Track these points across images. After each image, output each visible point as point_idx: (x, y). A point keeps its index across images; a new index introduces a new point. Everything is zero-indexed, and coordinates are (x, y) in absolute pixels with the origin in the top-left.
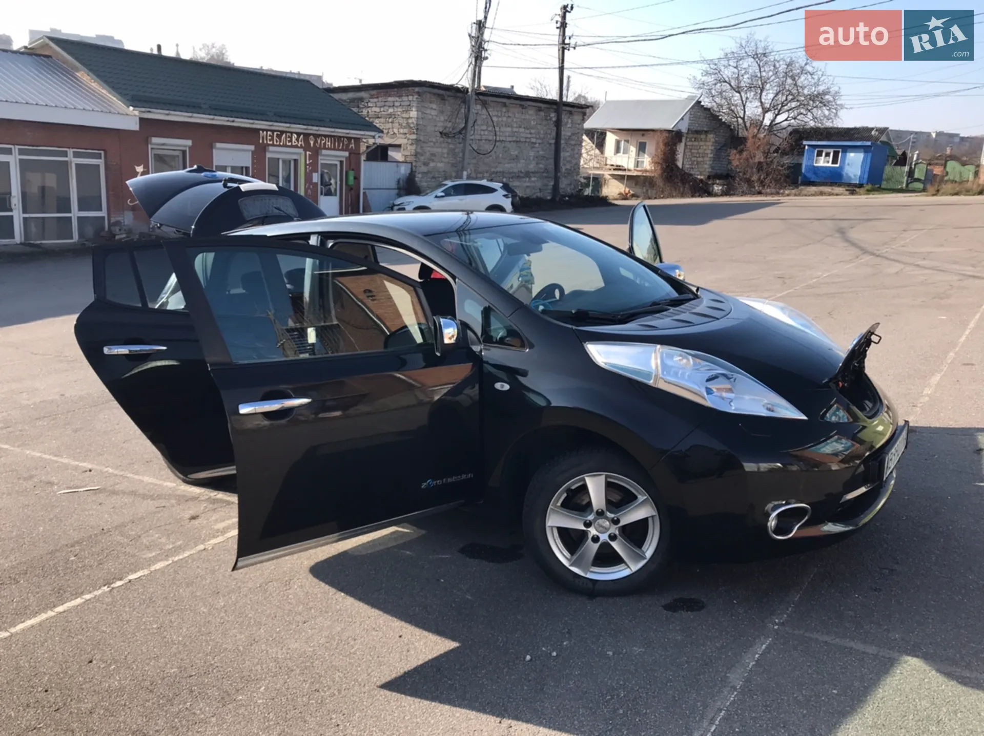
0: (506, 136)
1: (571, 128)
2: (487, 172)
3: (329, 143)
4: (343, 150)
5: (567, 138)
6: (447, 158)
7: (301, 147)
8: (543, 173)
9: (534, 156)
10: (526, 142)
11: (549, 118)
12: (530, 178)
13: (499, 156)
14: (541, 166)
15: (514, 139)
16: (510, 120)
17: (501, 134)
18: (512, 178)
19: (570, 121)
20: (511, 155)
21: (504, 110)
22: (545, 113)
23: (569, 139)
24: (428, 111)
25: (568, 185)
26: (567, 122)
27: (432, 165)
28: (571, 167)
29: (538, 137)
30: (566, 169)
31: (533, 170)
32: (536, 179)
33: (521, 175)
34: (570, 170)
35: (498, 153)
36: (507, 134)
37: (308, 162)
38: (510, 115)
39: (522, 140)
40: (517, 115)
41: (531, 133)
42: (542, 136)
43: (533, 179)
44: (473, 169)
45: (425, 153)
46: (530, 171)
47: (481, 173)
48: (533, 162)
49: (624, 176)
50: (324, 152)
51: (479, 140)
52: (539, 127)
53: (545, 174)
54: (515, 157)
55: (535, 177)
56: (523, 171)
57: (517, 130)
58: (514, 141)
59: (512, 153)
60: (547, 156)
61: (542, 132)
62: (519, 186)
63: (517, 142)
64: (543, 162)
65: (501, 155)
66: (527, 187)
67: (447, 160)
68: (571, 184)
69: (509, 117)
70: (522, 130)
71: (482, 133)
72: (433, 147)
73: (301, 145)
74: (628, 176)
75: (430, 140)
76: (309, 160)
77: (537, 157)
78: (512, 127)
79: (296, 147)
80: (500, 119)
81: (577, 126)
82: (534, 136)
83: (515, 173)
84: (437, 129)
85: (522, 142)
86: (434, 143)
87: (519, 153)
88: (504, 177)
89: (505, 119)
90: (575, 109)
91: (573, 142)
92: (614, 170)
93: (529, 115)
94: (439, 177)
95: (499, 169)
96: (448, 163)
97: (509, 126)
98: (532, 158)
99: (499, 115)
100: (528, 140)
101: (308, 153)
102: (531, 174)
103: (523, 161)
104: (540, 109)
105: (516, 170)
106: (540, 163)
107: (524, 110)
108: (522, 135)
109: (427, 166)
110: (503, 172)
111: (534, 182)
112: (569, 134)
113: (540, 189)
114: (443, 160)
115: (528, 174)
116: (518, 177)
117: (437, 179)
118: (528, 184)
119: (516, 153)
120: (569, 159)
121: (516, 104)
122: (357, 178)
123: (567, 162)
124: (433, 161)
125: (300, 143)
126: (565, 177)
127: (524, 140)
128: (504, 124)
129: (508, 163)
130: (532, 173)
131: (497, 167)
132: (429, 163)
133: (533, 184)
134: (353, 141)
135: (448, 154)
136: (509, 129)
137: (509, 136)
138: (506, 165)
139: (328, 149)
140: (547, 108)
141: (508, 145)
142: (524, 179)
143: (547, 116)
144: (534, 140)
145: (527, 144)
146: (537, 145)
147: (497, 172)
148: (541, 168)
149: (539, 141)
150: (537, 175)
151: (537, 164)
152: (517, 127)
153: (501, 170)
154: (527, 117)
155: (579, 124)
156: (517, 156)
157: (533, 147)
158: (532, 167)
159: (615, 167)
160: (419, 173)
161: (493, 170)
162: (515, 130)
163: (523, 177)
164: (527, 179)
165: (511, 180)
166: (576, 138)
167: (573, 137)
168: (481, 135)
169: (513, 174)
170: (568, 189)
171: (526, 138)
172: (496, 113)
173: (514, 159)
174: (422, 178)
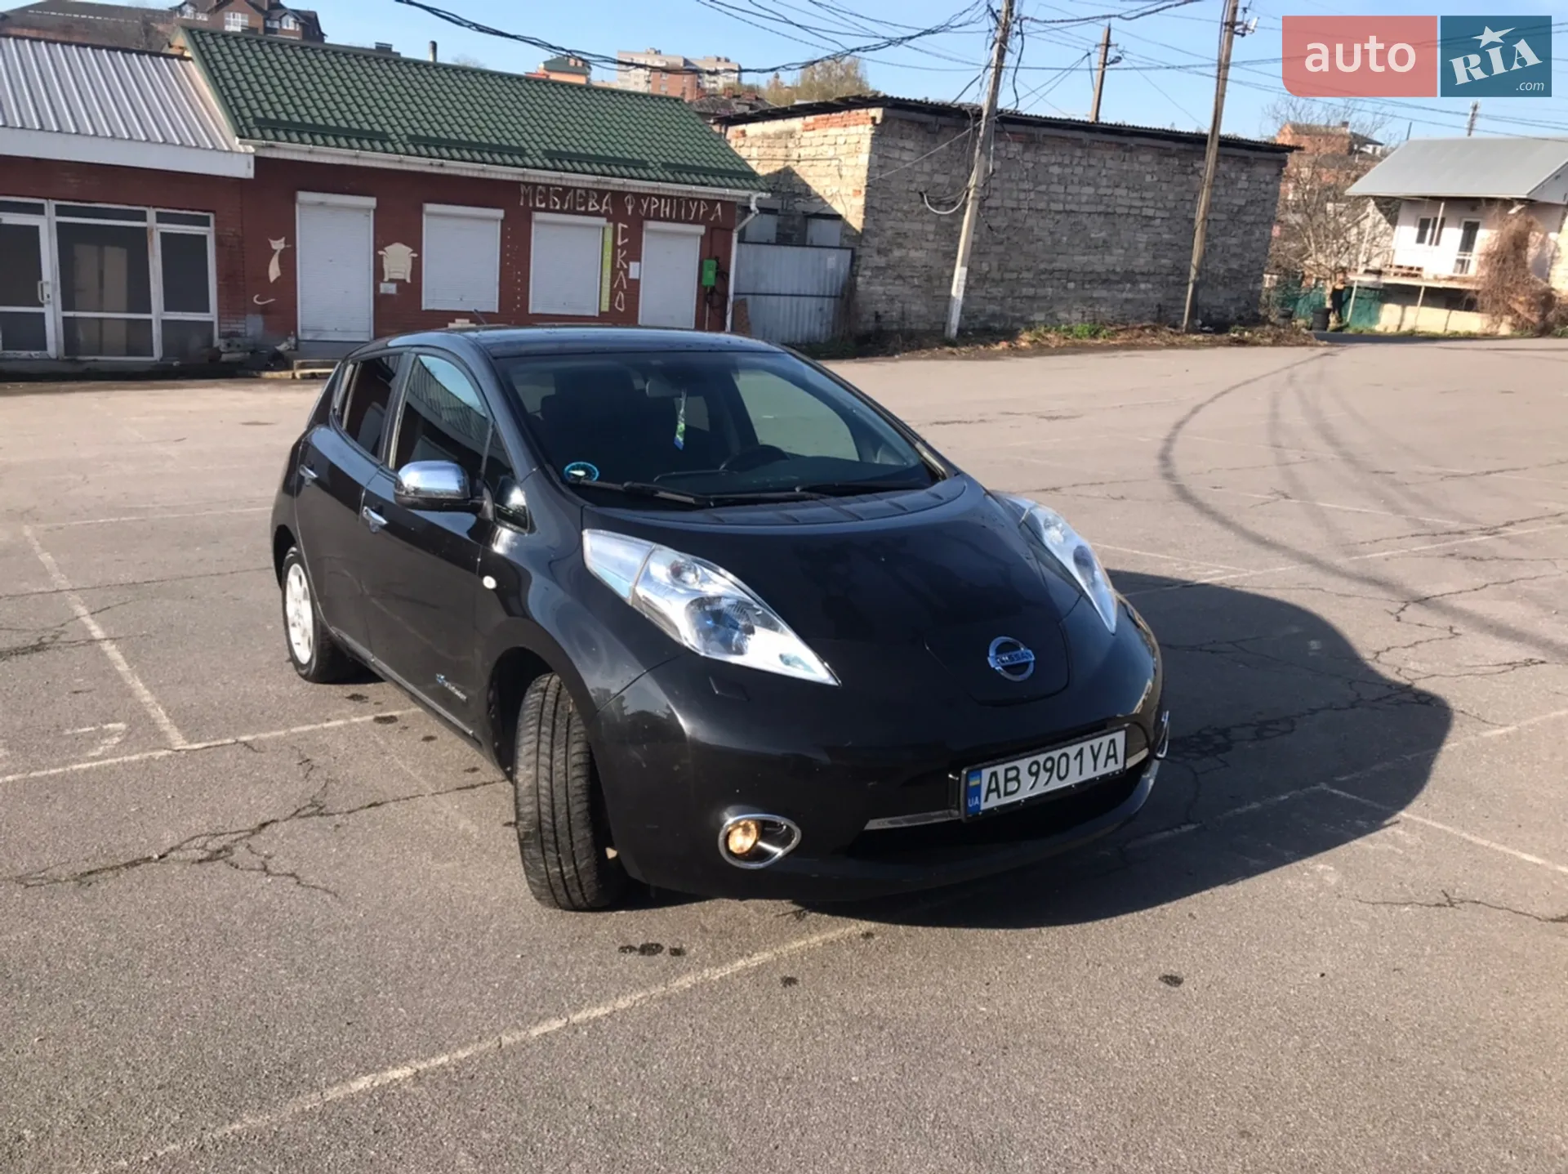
0: (1079, 203)
1: (1246, 190)
2: (1028, 270)
3: (668, 210)
4: (695, 222)
5: (1236, 209)
6: (933, 241)
7: (606, 215)
8: (1168, 275)
9: (1148, 243)
10: (1128, 215)
11: (1190, 170)
12: (1134, 283)
13: (1059, 241)
14: (1164, 261)
15: (1101, 208)
16: (1091, 173)
17: (1070, 198)
18: (1090, 282)
19: (1244, 177)
20: (1091, 239)
21: (1078, 153)
22: (1180, 159)
23: (1239, 212)
24: (896, 154)
25: (1232, 300)
26: (1238, 179)
27: (897, 253)
28: (1241, 266)
29: (1160, 205)
30: (1230, 270)
31: (1145, 270)
32: (1150, 286)
33: (1113, 277)
34: (1239, 272)
35: (1057, 236)
36: (1084, 199)
37: (620, 243)
38: (1093, 162)
39: (1119, 210)
40: (1109, 163)
41: (1142, 199)
42: (1170, 205)
43: (1143, 286)
44: (995, 264)
45: (883, 230)
46: (1137, 270)
47: (1012, 271)
48: (1145, 254)
49: (1420, 288)
50: (651, 225)
51: (1013, 209)
52: (1165, 186)
53: (1171, 278)
54: (1100, 243)
55: (1147, 282)
56: (1118, 269)
57: (1109, 191)
58: (1100, 214)
59: (1093, 235)
60: (1181, 243)
61: (1171, 197)
62: (1105, 300)
63: (1107, 214)
64: (1170, 254)
65: (1065, 239)
66: (1127, 301)
67: (934, 246)
68: (1239, 299)
69: (1090, 166)
70: (1121, 192)
71: (1022, 196)
72: (902, 220)
73: (607, 211)
74: (1427, 288)
75: (895, 207)
76: (622, 239)
77: (1155, 244)
78: (1097, 187)
79: (597, 214)
80: (1068, 171)
81: (1263, 186)
82: (1151, 204)
83: (1098, 273)
84: (913, 187)
85: (1120, 215)
86: (906, 213)
87: (1110, 235)
88: (1069, 281)
89: (1079, 170)
90: (1258, 154)
91: (1249, 219)
92: (1404, 275)
93: (1141, 164)
94: (912, 277)
95: (1057, 265)
96: (936, 251)
97: (1089, 184)
98: (1141, 246)
99: (1067, 161)
100: (1133, 212)
101: (620, 225)
102: (1139, 277)
103: (1121, 251)
104: (1166, 153)
105: (1100, 268)
106: (1165, 257)
107: (1127, 154)
108: (1119, 201)
109: (886, 256)
110: (1070, 271)
111: (1145, 292)
112: (1242, 202)
113: (1159, 306)
114: (925, 244)
115: (1130, 277)
116: (1105, 281)
117: (909, 280)
118: (1130, 296)
119: (1103, 234)
120: (1234, 250)
121: (1111, 143)
122: (722, 274)
123: (1234, 255)
124: (900, 246)
125: (604, 207)
126: (1225, 285)
127: (1126, 211)
128: (1076, 180)
129: (1084, 254)
130: (1142, 274)
131: (1051, 262)
132: (890, 250)
133: (1141, 296)
134: (719, 205)
135: (936, 234)
136: (1090, 190)
137: (1087, 203)
138: (1076, 258)
139: (665, 220)
140: (1186, 151)
141: (1084, 219)
142: (1120, 286)
143: (1186, 166)
144: (1150, 212)
145: (1131, 220)
146: (1158, 222)
147: (1054, 271)
148: (1163, 266)
149: (1166, 215)
150: (1152, 279)
151: (1154, 257)
152: (1108, 187)
153: (1065, 266)
154: (1137, 166)
155: (1267, 184)
156: (1105, 241)
157: (1146, 226)
158: (1142, 262)
159: (1405, 271)
160: (865, 269)
161: (1042, 266)
162: (1102, 191)
163: (1118, 282)
164: (1128, 286)
165: (1087, 286)
166: (1259, 211)
167: (1252, 209)
168: (1018, 200)
169: (1094, 276)
170: (1232, 309)
171: (1131, 207)
172: (1059, 159)
173: (1096, 247)
174: (870, 277)
